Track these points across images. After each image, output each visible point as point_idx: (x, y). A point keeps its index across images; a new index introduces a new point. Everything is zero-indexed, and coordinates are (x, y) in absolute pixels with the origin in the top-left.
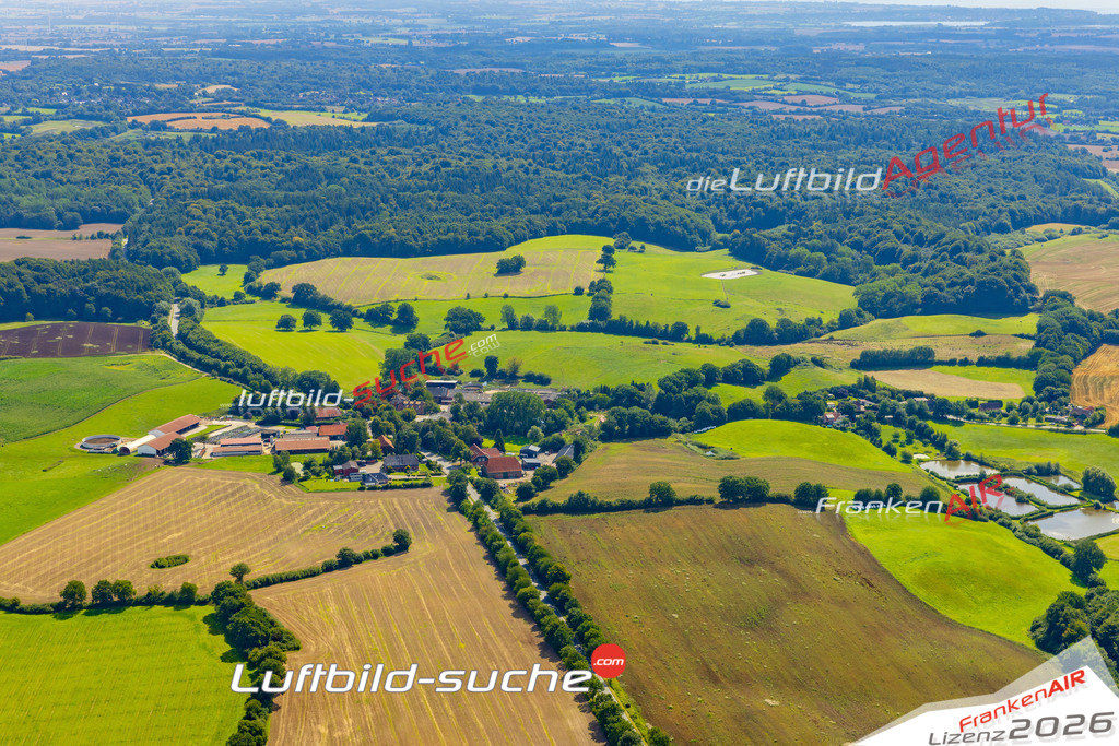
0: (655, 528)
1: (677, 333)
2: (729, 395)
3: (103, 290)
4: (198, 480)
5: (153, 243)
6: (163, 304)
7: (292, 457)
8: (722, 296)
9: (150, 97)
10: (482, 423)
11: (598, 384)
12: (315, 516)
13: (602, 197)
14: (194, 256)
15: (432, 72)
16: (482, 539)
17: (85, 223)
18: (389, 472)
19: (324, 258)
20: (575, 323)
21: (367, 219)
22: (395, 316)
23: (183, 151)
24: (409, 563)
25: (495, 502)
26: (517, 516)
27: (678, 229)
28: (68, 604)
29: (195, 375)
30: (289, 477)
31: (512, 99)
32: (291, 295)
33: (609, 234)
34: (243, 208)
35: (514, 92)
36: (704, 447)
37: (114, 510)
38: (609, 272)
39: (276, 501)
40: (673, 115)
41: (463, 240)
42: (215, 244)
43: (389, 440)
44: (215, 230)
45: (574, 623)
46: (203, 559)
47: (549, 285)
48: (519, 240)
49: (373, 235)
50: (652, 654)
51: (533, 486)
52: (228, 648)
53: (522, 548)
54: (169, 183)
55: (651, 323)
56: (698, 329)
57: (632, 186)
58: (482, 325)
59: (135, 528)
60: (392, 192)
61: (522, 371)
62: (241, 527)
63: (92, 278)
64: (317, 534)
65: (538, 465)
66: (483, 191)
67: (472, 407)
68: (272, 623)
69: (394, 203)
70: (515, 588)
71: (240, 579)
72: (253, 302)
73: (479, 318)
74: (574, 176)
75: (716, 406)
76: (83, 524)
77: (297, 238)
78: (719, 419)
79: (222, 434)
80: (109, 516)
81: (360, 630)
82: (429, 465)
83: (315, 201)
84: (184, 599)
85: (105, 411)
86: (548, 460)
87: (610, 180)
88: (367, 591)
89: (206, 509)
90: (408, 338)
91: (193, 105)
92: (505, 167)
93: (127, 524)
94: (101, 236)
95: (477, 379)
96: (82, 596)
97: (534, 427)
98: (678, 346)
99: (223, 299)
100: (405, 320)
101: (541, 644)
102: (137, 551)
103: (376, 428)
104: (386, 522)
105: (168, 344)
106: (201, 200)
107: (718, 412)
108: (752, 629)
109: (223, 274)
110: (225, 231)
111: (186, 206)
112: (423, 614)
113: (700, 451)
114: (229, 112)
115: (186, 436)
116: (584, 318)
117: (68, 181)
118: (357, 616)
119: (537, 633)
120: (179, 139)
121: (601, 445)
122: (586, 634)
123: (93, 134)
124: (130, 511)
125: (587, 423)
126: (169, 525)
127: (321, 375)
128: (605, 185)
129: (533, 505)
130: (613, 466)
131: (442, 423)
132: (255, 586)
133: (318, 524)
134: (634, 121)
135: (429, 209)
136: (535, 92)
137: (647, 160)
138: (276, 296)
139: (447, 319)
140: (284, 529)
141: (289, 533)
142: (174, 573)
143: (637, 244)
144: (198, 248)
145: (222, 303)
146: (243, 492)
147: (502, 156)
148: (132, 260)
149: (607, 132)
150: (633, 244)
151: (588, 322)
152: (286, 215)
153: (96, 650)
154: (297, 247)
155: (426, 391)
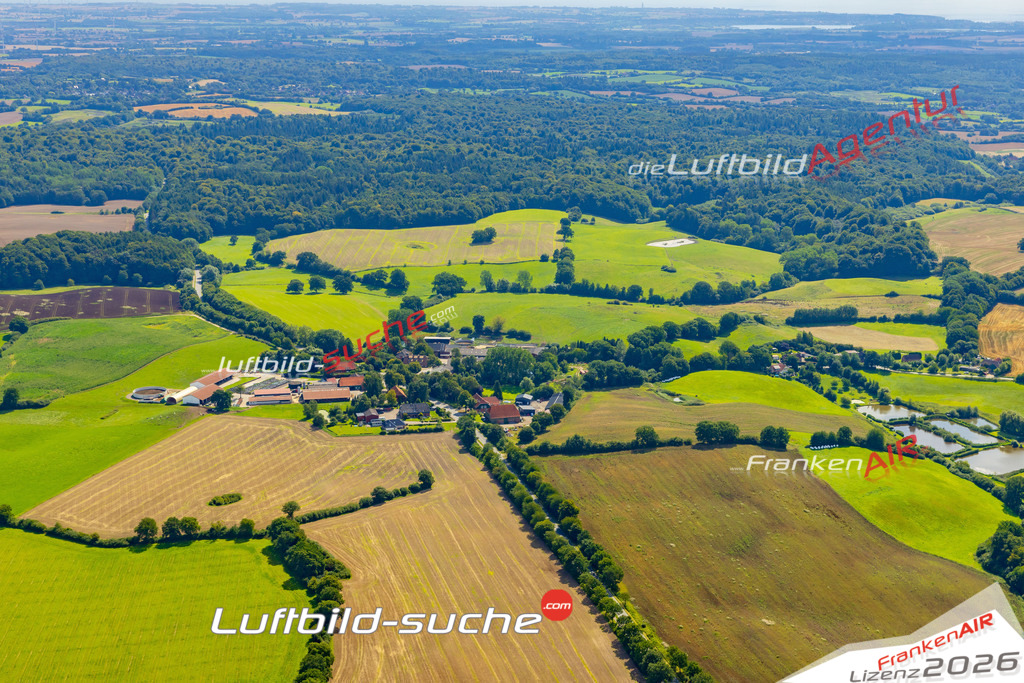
0: (644, 467)
1: (633, 295)
2: (690, 349)
3: (134, 259)
4: (239, 426)
5: (173, 217)
6: (187, 271)
7: (319, 405)
8: (669, 264)
9: (150, 89)
10: (479, 374)
11: (575, 339)
12: (345, 457)
13: (554, 177)
14: (208, 228)
15: (390, 68)
16: (496, 478)
17: (109, 199)
18: (405, 418)
19: (320, 229)
20: (544, 286)
21: (354, 196)
22: (388, 281)
23: (188, 137)
24: (434, 500)
25: (502, 444)
26: (524, 457)
27: (621, 204)
28: (142, 539)
29: (224, 333)
30: (318, 424)
31: (462, 91)
32: (296, 262)
33: (562, 208)
34: (246, 187)
35: (462, 85)
36: (673, 395)
37: (169, 454)
38: (568, 241)
39: (310, 444)
40: (603, 105)
41: (439, 214)
42: (225, 218)
43: (402, 389)
44: (225, 206)
45: (588, 551)
46: (254, 497)
47: (518, 253)
48: (486, 214)
49: (362, 210)
50: (657, 579)
51: (533, 430)
52: (287, 577)
53: (532, 485)
54: (179, 166)
55: (610, 286)
56: (651, 291)
57: (578, 167)
58: (465, 288)
59: (190, 470)
60: (372, 172)
61: (506, 328)
62: (282, 468)
63: (124, 248)
64: (348, 473)
65: (533, 411)
66: (451, 172)
67: (470, 361)
68: (324, 554)
69: (375, 182)
70: (531, 522)
71: (291, 515)
72: (263, 268)
73: (462, 282)
74: (528, 158)
75: (680, 359)
76: (144, 466)
77: (296, 213)
78: (683, 370)
79: (255, 385)
80: (166, 459)
81: (400, 560)
82: (438, 411)
83: (309, 180)
84: (244, 533)
85: (149, 365)
86: (540, 407)
87: (559, 161)
88: (401, 524)
89: (249, 452)
90: (404, 300)
91: (189, 96)
92: (467, 150)
93: (183, 466)
94: (124, 211)
95: (466, 335)
96: (154, 531)
97: (526, 378)
98: (636, 306)
99: (237, 266)
100: (398, 284)
101: (560, 571)
102: (194, 490)
103: (388, 378)
104: (408, 463)
105: (197, 306)
106: (209, 179)
107: (683, 364)
108: (741, 556)
109: (234, 244)
110: (233, 206)
111: (197, 185)
112: (453, 545)
113: (669, 398)
114: (221, 102)
115: (223, 386)
116: (551, 282)
117: (91, 163)
118: (395, 548)
119: (555, 561)
120: (182, 126)
121: (585, 394)
122: (600, 562)
123: (105, 122)
124: (183, 454)
125: (568, 374)
126: (219, 467)
127: (335, 333)
128: (555, 166)
129: (536, 447)
130: (598, 412)
131: (446, 374)
132: (304, 522)
133: (348, 465)
134: (570, 111)
135: (407, 187)
136: (480, 85)
137: (587, 144)
138: (282, 263)
139: (435, 283)
140: (319, 470)
141: (324, 473)
142: (229, 510)
143: (589, 218)
144: (212, 222)
145: (236, 269)
146: (280, 437)
147: (463, 141)
148: (154, 232)
149: (548, 120)
150: (584, 216)
151: (555, 285)
152: (285, 192)
153: (172, 579)
154: (297, 220)
155: (427, 346)
